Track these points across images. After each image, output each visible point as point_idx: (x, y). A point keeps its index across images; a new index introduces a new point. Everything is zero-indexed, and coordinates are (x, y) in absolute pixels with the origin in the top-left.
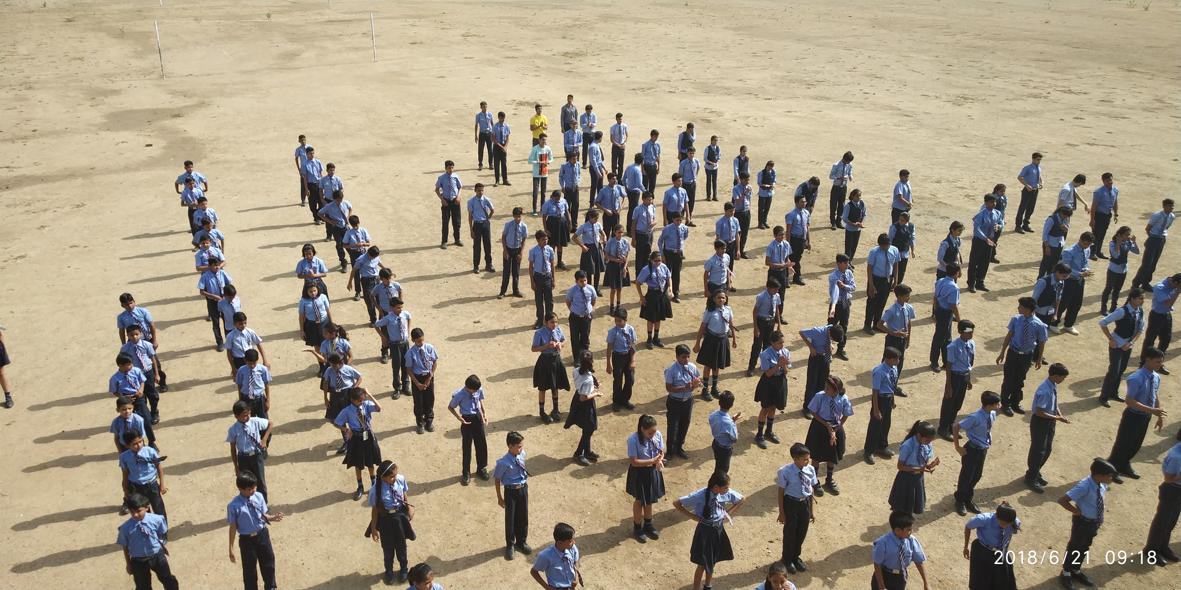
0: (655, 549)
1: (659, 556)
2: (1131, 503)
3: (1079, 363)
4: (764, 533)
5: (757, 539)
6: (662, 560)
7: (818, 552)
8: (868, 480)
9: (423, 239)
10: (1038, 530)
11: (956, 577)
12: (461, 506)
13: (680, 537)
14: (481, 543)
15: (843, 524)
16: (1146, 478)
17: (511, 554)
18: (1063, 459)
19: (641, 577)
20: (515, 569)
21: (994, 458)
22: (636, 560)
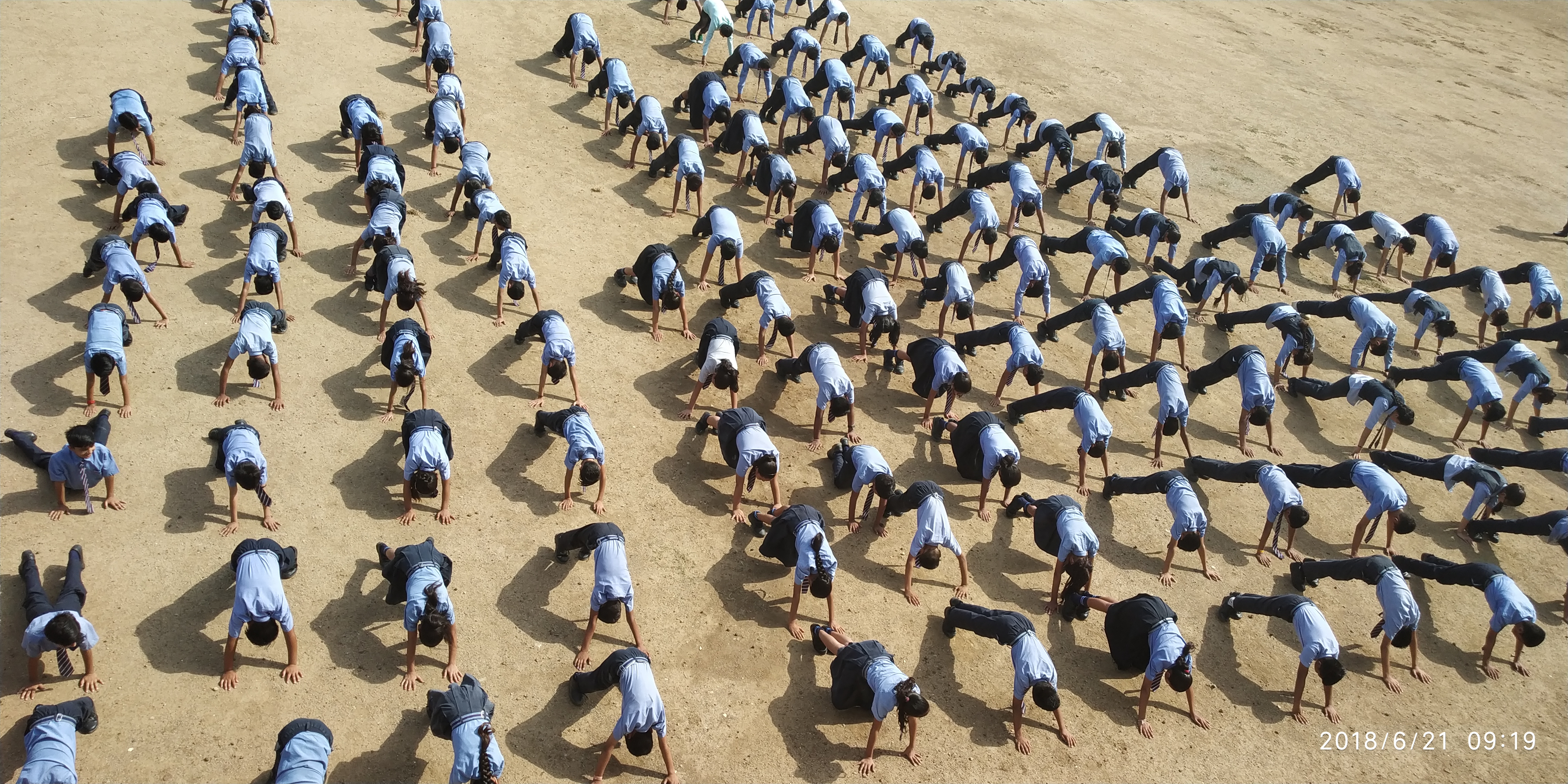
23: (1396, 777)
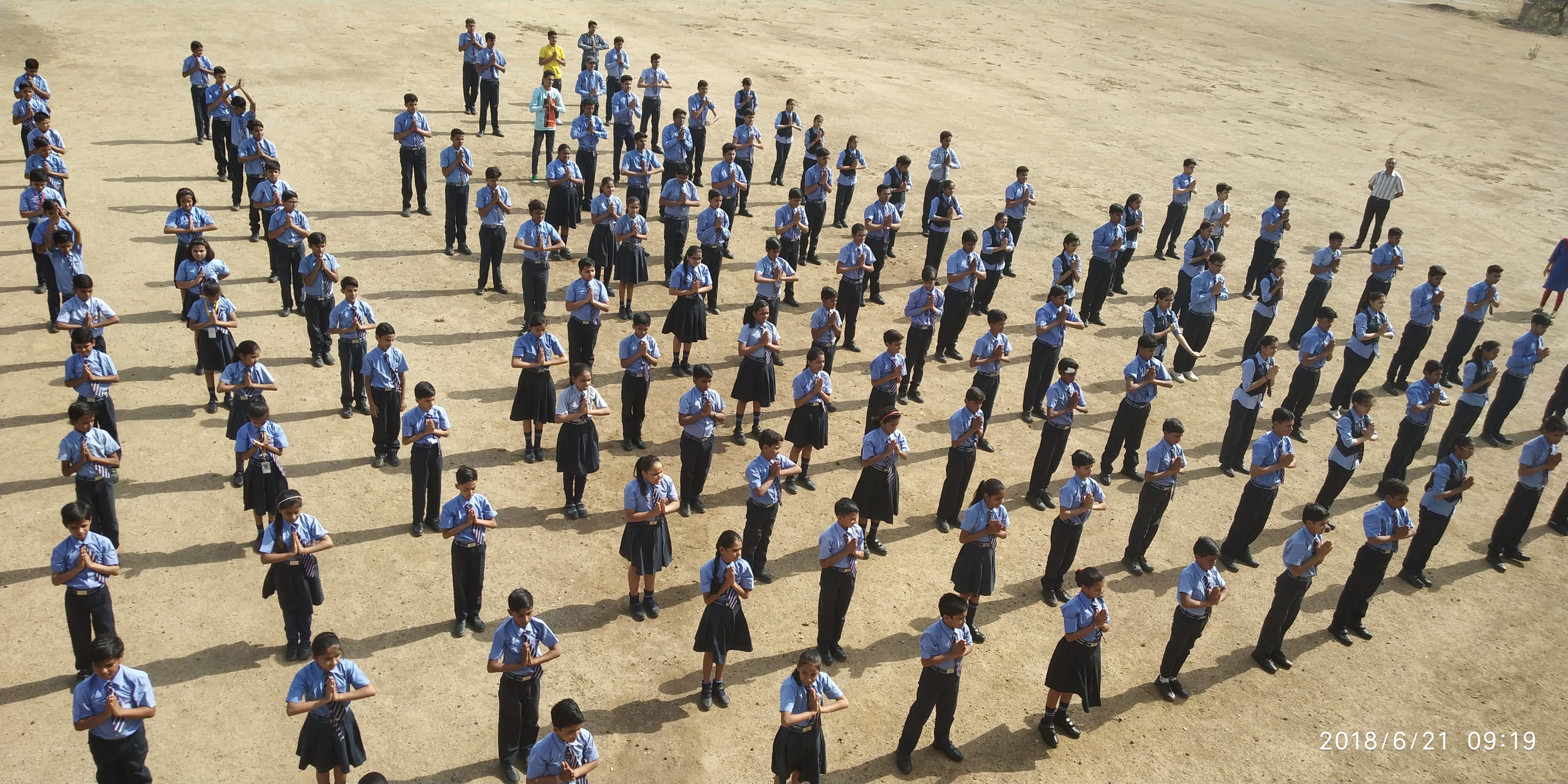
0: (656, 629)
1: (660, 638)
2: (1244, 596)
3: (1206, 424)
4: (796, 614)
5: (788, 621)
6: (663, 643)
7: (862, 639)
8: (934, 553)
9: (372, 201)
10: (1131, 623)
11: (1028, 676)
12: (397, 565)
13: (689, 615)
14: (421, 613)
15: (898, 606)
16: (1265, 567)
17: (461, 629)
18: (1172, 540)
19: (633, 665)
20: (464, 649)
21: (1090, 535)
22: (629, 642)
23: (1305, 778)
